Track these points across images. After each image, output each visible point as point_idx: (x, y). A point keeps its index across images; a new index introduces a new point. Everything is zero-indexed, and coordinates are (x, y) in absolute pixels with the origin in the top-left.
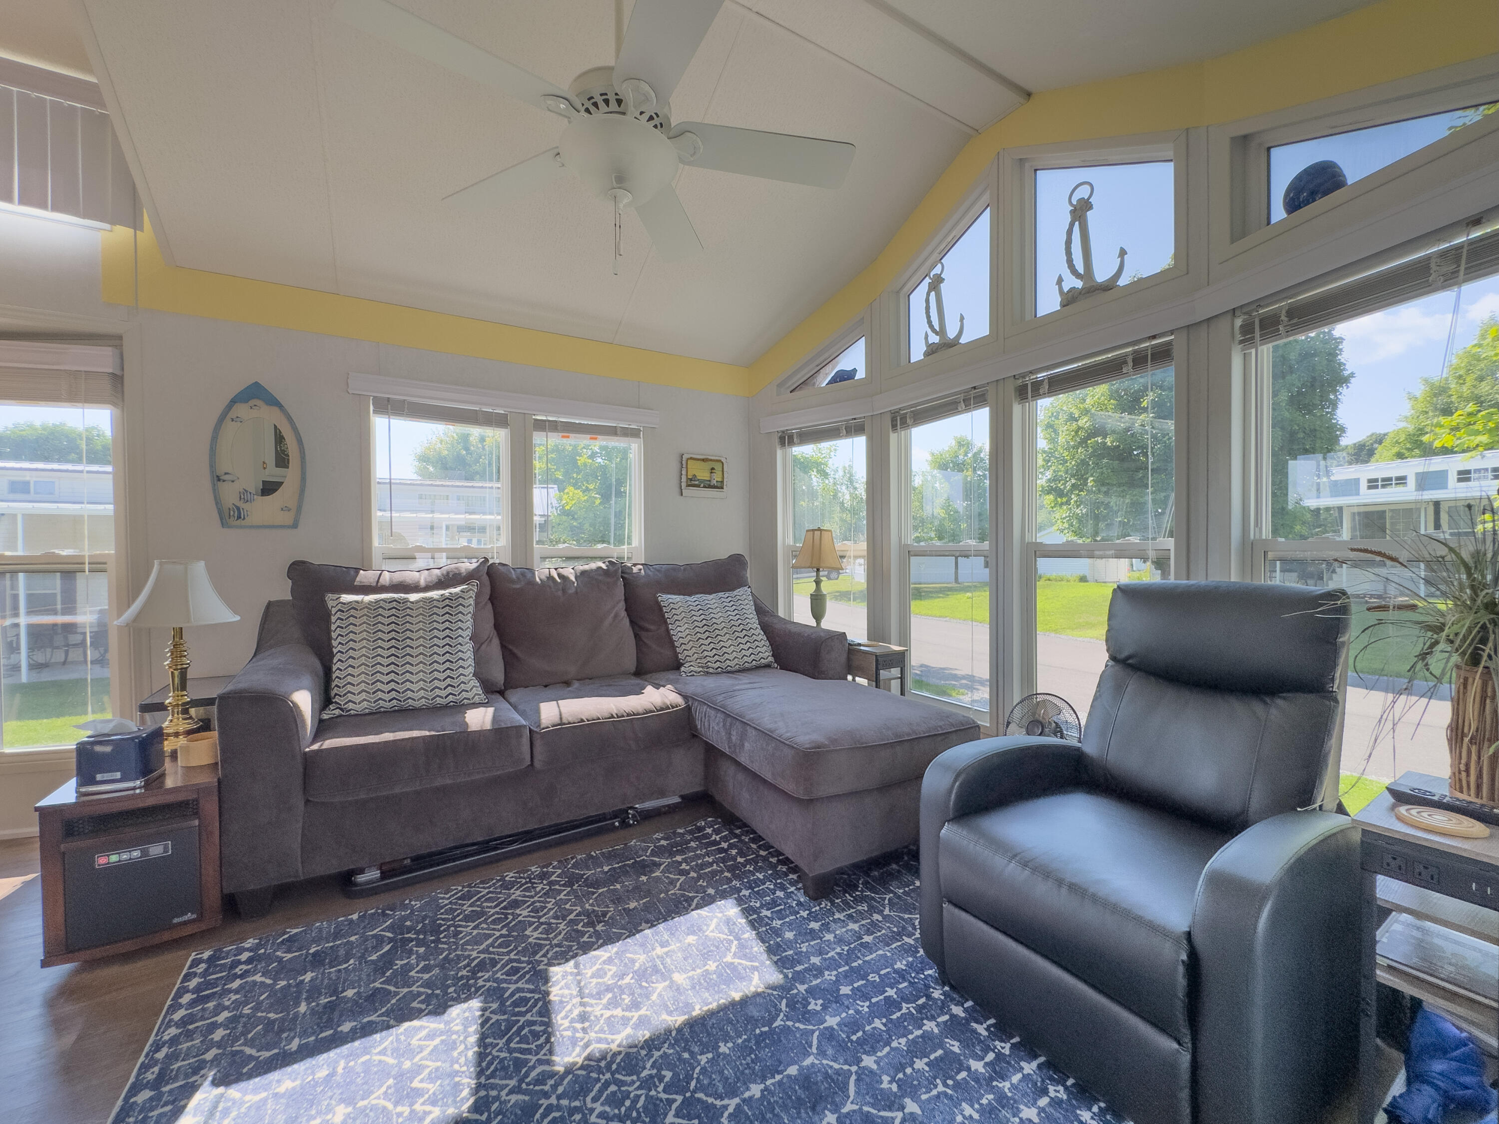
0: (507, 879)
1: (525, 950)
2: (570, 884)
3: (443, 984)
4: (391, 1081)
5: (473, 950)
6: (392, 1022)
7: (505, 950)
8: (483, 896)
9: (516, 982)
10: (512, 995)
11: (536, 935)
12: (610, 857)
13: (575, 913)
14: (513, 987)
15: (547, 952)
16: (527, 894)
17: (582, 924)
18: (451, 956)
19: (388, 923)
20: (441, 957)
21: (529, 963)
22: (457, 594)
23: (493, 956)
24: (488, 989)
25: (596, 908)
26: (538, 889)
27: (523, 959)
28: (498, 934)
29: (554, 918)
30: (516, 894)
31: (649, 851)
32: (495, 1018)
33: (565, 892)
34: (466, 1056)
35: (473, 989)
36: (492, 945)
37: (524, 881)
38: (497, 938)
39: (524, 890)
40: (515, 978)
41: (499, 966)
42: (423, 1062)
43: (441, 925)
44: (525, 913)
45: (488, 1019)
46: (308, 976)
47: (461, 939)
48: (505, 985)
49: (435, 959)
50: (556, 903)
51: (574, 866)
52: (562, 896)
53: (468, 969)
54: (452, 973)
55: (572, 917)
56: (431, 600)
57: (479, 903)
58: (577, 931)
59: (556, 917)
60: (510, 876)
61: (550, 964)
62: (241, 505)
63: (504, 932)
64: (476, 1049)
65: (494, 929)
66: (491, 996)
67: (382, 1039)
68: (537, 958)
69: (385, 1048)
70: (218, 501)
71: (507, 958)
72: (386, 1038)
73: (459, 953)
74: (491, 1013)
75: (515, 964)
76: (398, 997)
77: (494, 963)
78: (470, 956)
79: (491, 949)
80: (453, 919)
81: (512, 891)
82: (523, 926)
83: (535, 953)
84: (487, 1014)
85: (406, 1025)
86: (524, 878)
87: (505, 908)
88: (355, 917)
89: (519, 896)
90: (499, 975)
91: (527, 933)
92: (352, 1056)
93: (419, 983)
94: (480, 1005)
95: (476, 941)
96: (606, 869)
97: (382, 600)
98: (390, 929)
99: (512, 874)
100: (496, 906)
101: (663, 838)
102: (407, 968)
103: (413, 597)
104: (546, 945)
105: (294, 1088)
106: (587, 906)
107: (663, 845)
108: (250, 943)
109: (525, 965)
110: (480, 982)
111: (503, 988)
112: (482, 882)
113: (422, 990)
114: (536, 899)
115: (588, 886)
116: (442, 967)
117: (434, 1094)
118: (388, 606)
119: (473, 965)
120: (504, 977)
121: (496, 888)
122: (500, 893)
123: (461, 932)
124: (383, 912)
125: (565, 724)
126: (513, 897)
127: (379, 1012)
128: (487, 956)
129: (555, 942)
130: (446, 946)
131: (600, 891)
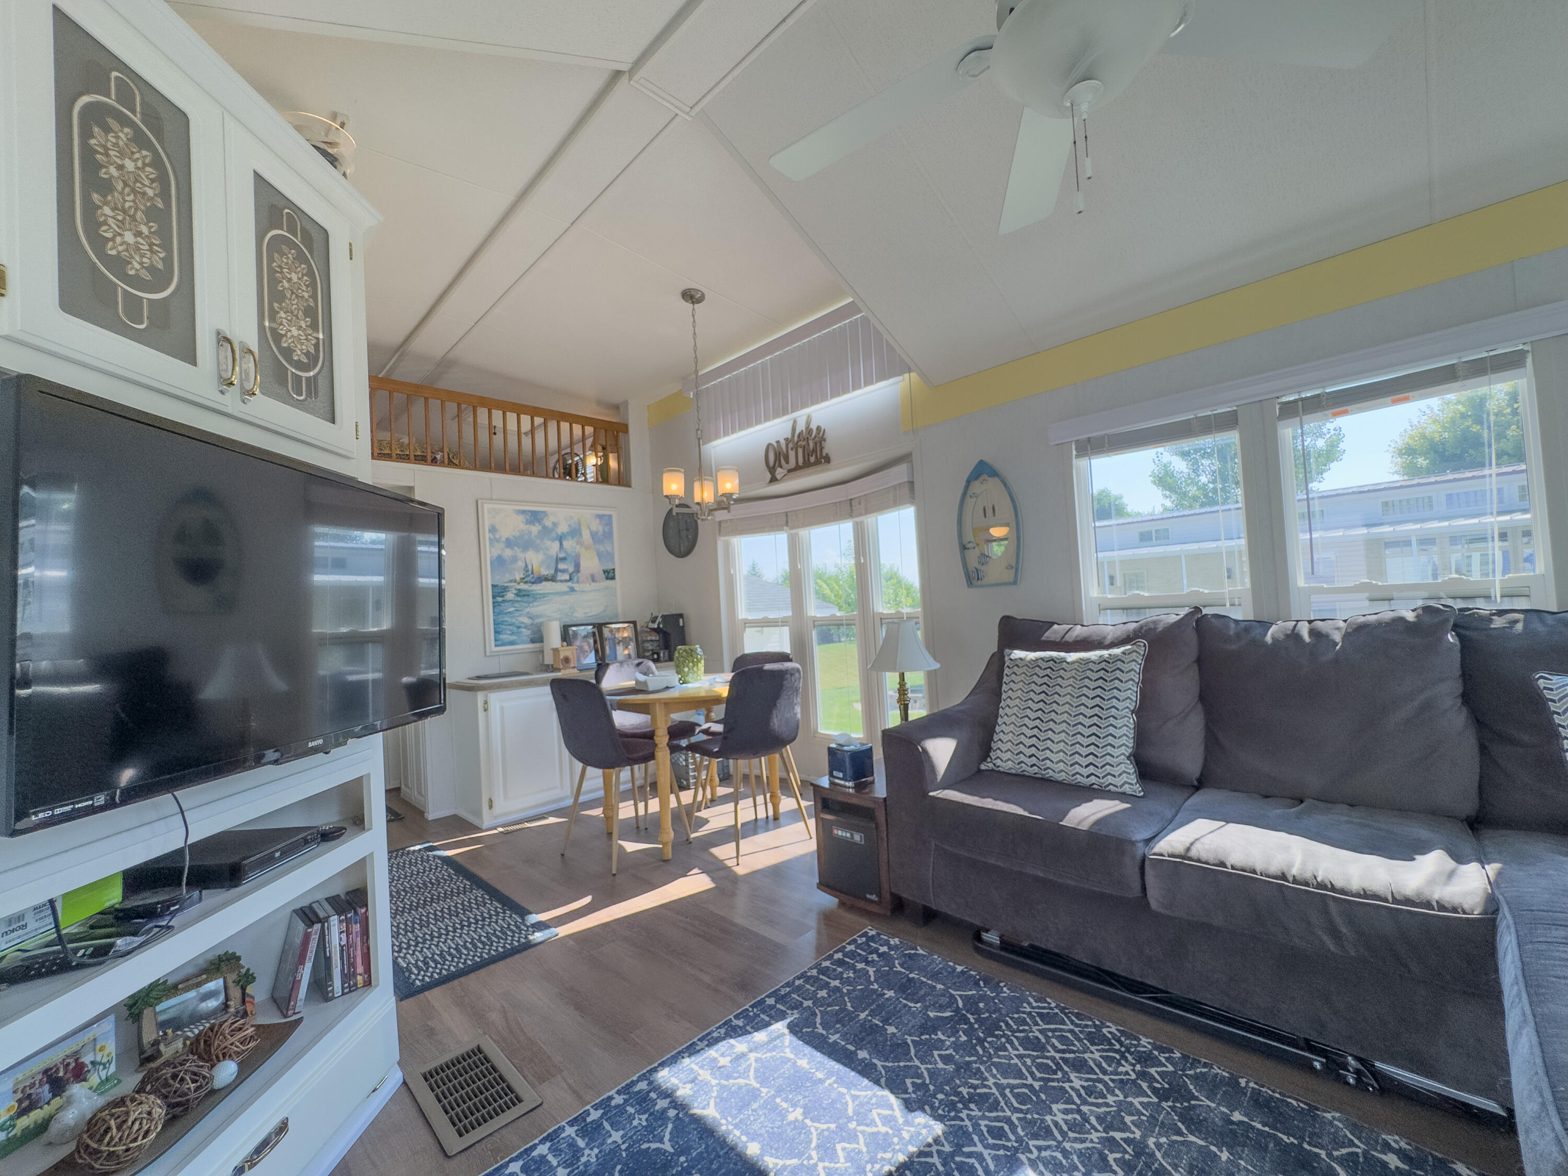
0: (1105, 1030)
1: (1033, 1122)
2: (1163, 1095)
3: (942, 1084)
4: (833, 1126)
5: (994, 1076)
6: (883, 1081)
7: (1016, 1105)
8: (1061, 1030)
9: (986, 1147)
10: (970, 1155)
11: (1060, 1118)
12: (1260, 1104)
13: (1125, 1135)
14: (979, 1148)
15: (1048, 1147)
16: (1104, 1065)
17: (1118, 1155)
18: (974, 1065)
19: (970, 993)
20: (967, 1059)
21: (1019, 1140)
22: (1117, 656)
23: (1001, 1099)
24: (961, 1127)
25: (1158, 1155)
26: (1121, 1069)
27: (1019, 1130)
28: (1030, 1081)
29: (1098, 1118)
30: (1094, 1055)
31: (1344, 1151)
32: (936, 1160)
33: (1146, 1100)
34: (883, 1166)
35: (953, 1114)
36: (1012, 1087)
37: (1118, 1047)
38: (1025, 1086)
39: (1105, 1058)
40: (991, 1141)
41: (994, 1114)
42: (860, 1135)
43: (1000, 1028)
44: (1077, 1084)
45: (929, 1154)
46: (890, 994)
47: (999, 1057)
48: (976, 1138)
49: (961, 1056)
50: (1119, 1103)
51: (1196, 1078)
52: (1136, 1101)
53: (972, 1090)
54: (958, 1082)
55: (1118, 1135)
56: (1088, 661)
57: (1050, 1034)
58: (1104, 1158)
59: (1100, 1119)
60: (1111, 1029)
61: (1033, 1164)
62: (980, 567)
63: (1037, 1085)
64: (893, 1169)
65: (1032, 1074)
66: (956, 1136)
67: (866, 1086)
68: (1031, 1143)
69: (858, 1097)
70: (965, 565)
71: (1009, 1113)
72: (866, 1088)
73: (983, 1068)
74: (938, 1152)
75: (1006, 1128)
76: (908, 1063)
77: (995, 1106)
78: (986, 1079)
79: (1007, 1091)
80: (1013, 1031)
81: (1093, 1048)
82: (1061, 1095)
83: (1035, 1136)
84: (934, 1148)
85: (886, 1093)
86: (1121, 1044)
87: (1065, 1061)
88: (959, 969)
89: (1094, 1060)
90: (983, 1123)
91: (1055, 1107)
92: (840, 1080)
93: (929, 1066)
94: (940, 1133)
95: (1007, 1070)
96: (1237, 1116)
97: (1042, 659)
98: (966, 999)
99: (1113, 1030)
100: (1059, 1051)
101: (1400, 1153)
102: (939, 1045)
103: (1072, 657)
104: (1055, 1139)
105: (804, 1068)
106: (1151, 1142)
107: (1385, 1165)
108: (895, 941)
109: (1012, 1137)
110: (963, 1115)
111: (972, 1140)
112: (1078, 1016)
113: (926, 1074)
114: (1106, 1078)
115: (1183, 1119)
116: (958, 1070)
117: (837, 1169)
118: (1044, 665)
119: (978, 1091)
120: (985, 1130)
121: (1081, 1032)
122: (1080, 1040)
123: (1006, 1050)
124: (979, 980)
125: (1190, 859)
126: (1086, 1056)
127: (887, 1064)
128: (997, 1093)
129: (1067, 1145)
130: (981, 1052)
131: (1192, 1138)
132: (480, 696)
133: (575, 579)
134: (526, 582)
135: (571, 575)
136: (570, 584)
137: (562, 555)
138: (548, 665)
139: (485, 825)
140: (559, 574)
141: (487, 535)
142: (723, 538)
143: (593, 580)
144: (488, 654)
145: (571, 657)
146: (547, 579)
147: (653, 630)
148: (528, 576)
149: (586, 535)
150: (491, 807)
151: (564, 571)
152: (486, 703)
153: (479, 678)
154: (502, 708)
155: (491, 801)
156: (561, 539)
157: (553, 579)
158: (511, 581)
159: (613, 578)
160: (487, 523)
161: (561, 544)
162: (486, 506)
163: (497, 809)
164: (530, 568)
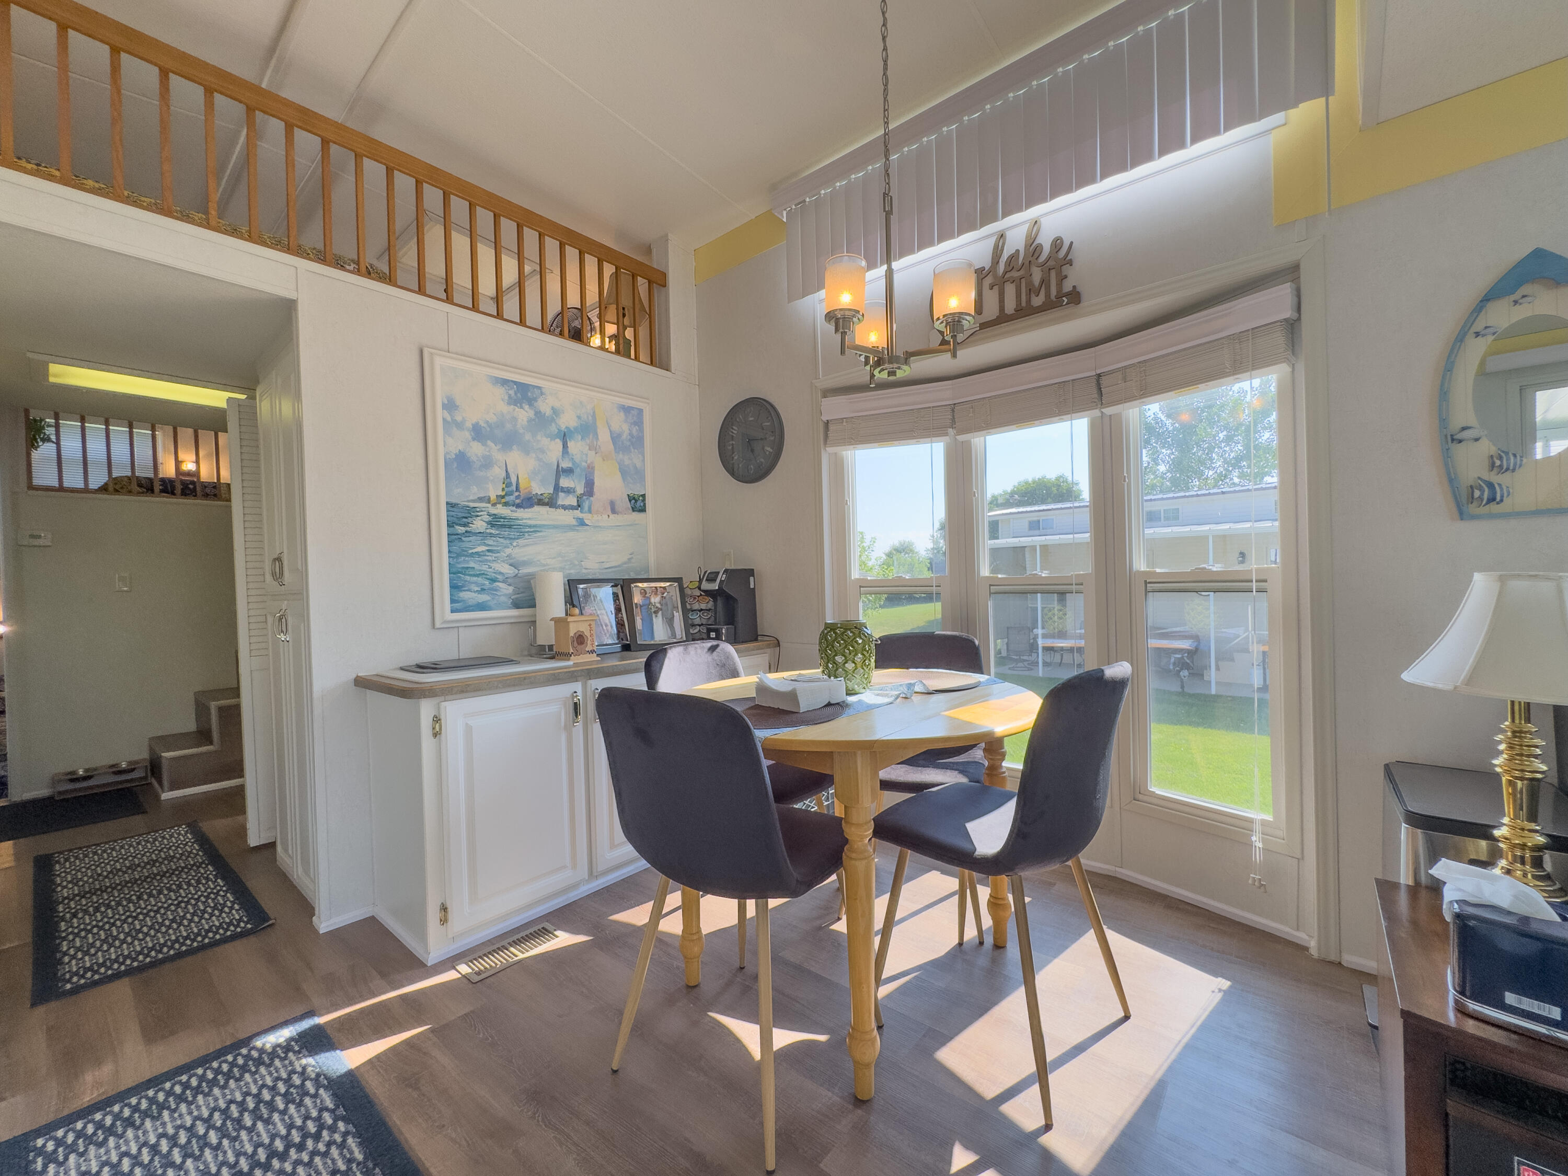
62: (1495, 478)
70: (1452, 480)
132: (426, 708)
133: (586, 505)
134: (506, 504)
135: (579, 498)
136: (577, 513)
137: (565, 464)
138: (542, 647)
139: (433, 957)
140: (561, 495)
141: (440, 413)
142: (830, 450)
143: (614, 511)
144: (438, 624)
145: (587, 633)
146: (541, 502)
147: (708, 593)
148: (510, 494)
149: (604, 436)
150: (444, 921)
151: (569, 491)
152: (437, 720)
153: (421, 668)
154: (469, 729)
155: (444, 909)
156: (565, 437)
157: (550, 502)
158: (481, 499)
159: (643, 510)
160: (439, 392)
161: (565, 446)
162: (439, 361)
163: (457, 923)
164: (514, 480)
